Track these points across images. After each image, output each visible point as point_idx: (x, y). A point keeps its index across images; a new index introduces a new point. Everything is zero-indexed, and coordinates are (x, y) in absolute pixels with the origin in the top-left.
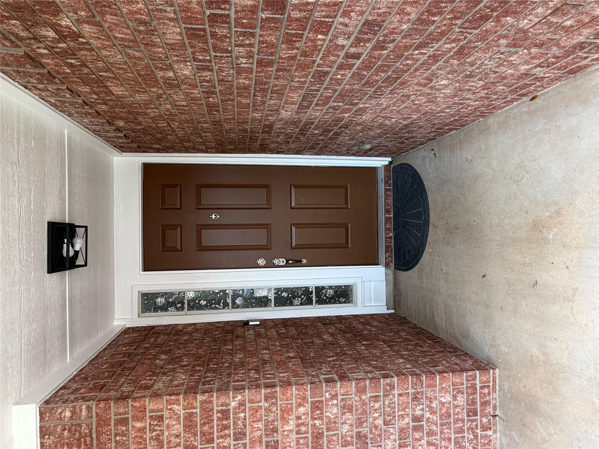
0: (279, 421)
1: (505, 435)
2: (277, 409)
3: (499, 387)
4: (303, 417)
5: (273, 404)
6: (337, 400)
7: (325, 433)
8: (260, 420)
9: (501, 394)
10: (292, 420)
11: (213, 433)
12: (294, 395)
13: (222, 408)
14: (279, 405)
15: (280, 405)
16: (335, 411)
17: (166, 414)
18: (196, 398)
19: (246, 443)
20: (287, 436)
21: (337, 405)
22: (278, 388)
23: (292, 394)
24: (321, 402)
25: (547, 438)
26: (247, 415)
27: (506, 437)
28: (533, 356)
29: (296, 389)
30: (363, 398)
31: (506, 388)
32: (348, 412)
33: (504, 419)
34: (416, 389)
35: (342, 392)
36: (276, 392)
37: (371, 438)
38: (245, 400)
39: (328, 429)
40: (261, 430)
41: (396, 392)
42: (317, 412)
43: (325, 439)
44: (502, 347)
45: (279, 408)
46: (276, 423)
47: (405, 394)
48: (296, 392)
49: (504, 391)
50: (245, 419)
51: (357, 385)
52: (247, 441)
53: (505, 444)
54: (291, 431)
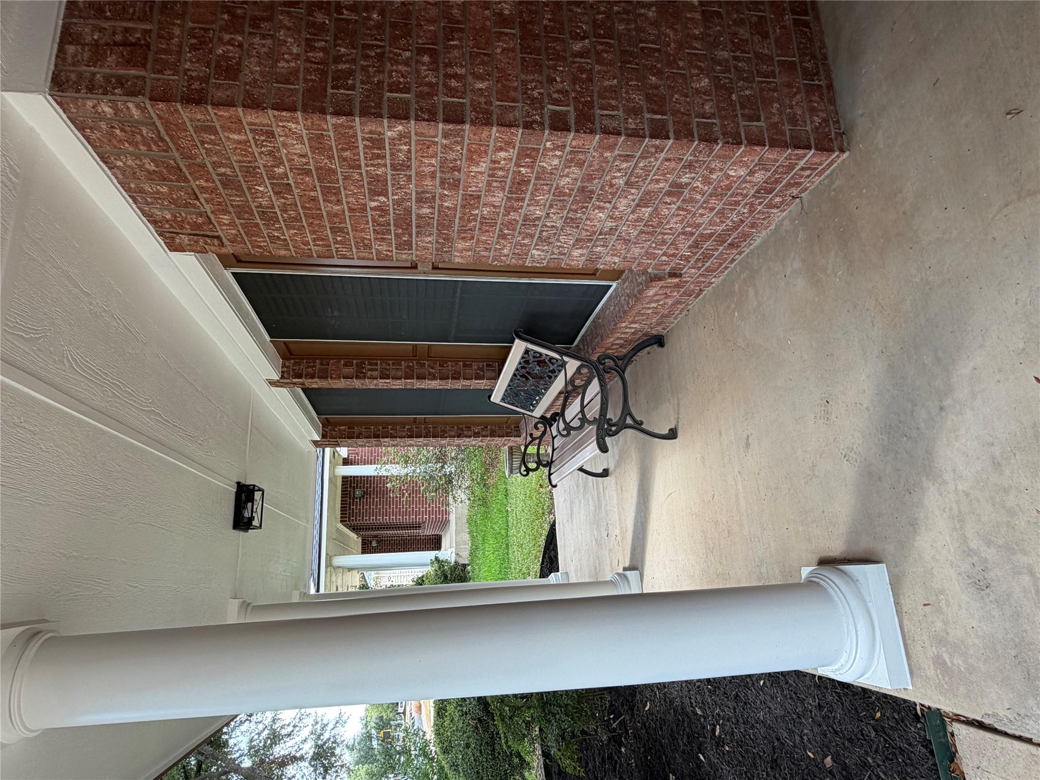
0: (464, 160)
1: (792, 221)
2: (462, 149)
3: (831, 174)
4: (502, 162)
5: (457, 142)
6: (563, 152)
7: (533, 181)
8: (434, 156)
9: (826, 182)
10: (484, 162)
11: (359, 160)
12: (493, 136)
13: (370, 136)
14: (466, 144)
15: (468, 145)
16: (556, 162)
17: (278, 131)
18: (325, 119)
19: (411, 176)
20: (474, 177)
21: (561, 157)
22: (468, 126)
23: (490, 135)
24: (538, 150)
25: (829, 272)
26: (413, 148)
27: (791, 224)
28: (901, 191)
29: (498, 131)
30: (605, 155)
31: (837, 183)
32: (575, 166)
33: (805, 208)
34: (697, 157)
35: (574, 143)
36: (464, 130)
37: (598, 195)
38: (410, 132)
39: (537, 178)
40: (434, 166)
41: (663, 155)
42: (527, 160)
43: (531, 187)
44: (880, 134)
45: (465, 148)
46: (458, 162)
47: (675, 160)
48: (497, 135)
49: (833, 183)
50: (409, 151)
51: (601, 140)
52: (413, 173)
53: (784, 227)
54: (481, 173)
